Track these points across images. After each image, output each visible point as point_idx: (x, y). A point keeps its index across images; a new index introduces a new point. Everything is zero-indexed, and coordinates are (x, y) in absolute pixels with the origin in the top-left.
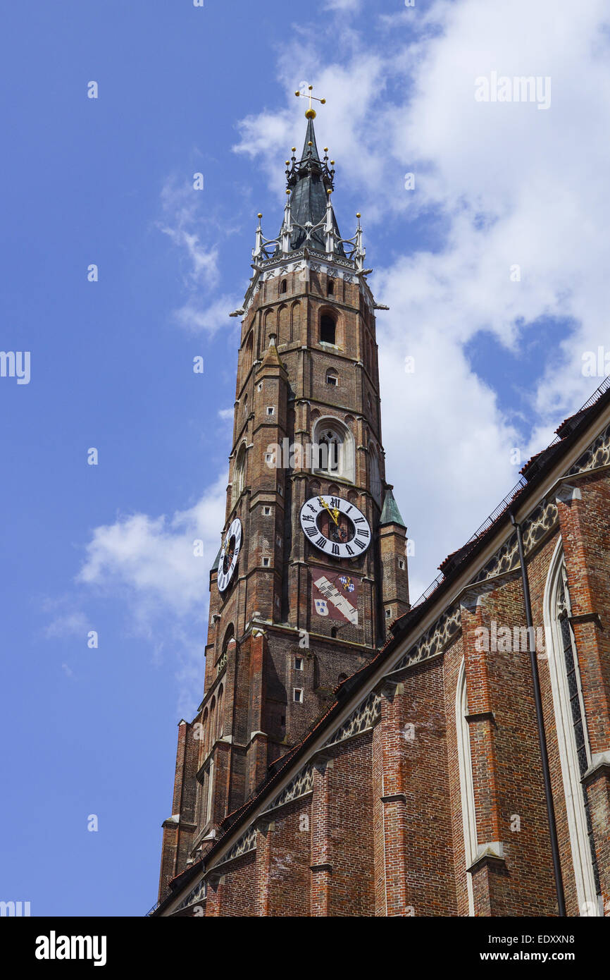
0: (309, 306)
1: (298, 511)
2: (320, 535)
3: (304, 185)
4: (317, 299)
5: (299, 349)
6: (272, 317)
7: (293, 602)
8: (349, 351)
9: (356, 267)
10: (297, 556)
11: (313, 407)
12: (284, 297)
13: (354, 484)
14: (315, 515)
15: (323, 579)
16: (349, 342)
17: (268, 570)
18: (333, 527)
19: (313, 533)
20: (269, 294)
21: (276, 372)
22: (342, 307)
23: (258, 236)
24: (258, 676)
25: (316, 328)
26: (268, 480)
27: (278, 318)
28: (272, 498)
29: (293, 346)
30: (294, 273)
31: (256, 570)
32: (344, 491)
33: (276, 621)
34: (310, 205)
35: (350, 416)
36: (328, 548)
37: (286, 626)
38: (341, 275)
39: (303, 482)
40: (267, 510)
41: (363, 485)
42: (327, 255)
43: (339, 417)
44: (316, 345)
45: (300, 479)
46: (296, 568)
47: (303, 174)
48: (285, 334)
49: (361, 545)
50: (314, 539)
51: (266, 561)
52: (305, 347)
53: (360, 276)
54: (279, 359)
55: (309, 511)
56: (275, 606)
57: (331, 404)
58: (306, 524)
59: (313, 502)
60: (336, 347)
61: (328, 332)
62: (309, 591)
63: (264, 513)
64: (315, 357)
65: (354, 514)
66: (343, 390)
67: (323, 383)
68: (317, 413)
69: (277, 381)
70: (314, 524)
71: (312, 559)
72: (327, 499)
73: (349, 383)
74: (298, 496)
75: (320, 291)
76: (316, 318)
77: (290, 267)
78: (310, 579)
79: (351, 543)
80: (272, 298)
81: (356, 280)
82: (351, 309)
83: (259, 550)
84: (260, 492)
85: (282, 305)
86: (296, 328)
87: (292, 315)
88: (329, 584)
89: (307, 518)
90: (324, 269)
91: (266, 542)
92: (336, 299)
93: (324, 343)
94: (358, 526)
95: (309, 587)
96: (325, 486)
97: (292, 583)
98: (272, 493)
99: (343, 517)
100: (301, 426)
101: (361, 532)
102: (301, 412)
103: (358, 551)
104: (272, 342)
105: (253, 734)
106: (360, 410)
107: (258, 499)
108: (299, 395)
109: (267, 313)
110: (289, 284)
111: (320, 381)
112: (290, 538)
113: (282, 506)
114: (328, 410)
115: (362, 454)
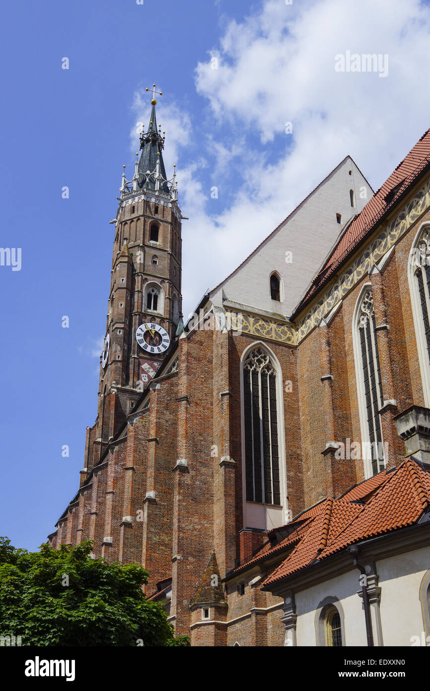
0: (145, 221)
1: (135, 332)
2: (145, 343)
3: (148, 147)
4: (149, 217)
5: (138, 246)
6: (127, 226)
7: (131, 376)
8: (164, 246)
9: (171, 198)
10: (134, 354)
11: (144, 277)
12: (133, 216)
13: (163, 316)
14: (143, 333)
15: (146, 364)
16: (164, 241)
17: (119, 361)
18: (151, 338)
19: (141, 341)
20: (126, 214)
21: (126, 259)
22: (162, 221)
23: (123, 178)
24: (113, 412)
25: (148, 233)
26: (121, 316)
27: (130, 227)
28: (122, 326)
29: (136, 244)
30: (138, 202)
31: (114, 361)
32: (158, 320)
33: (123, 385)
34: (150, 160)
35: (163, 280)
36: (149, 349)
37: (127, 387)
38: (162, 202)
39: (138, 316)
40: (120, 331)
41: (168, 316)
42: (155, 191)
43: (157, 281)
44: (147, 243)
45: (136, 315)
46: (133, 359)
47: (147, 140)
48: (133, 238)
49: (164, 346)
50: (142, 345)
51: (119, 357)
52: (141, 245)
53: (173, 202)
54: (128, 252)
55: (140, 332)
56: (122, 378)
57: (153, 274)
58: (138, 338)
59: (143, 326)
60: (158, 243)
61: (154, 236)
62: (139, 370)
63: (118, 334)
64: (147, 249)
65: (162, 332)
66: (160, 267)
67: (150, 264)
68: (146, 279)
69: (126, 264)
70: (142, 338)
71: (141, 355)
72: (149, 325)
73: (164, 263)
74: (135, 324)
75: (151, 212)
76: (148, 228)
77: (137, 199)
78: (139, 364)
79: (160, 346)
80: (127, 217)
81: (170, 205)
82: (167, 222)
83: (115, 352)
84: (116, 323)
85: (132, 220)
86: (138, 233)
87: (136, 226)
88: (149, 366)
89: (139, 335)
90: (153, 200)
91: (119, 348)
92: (159, 216)
93: (152, 242)
94: (164, 338)
95: (139, 368)
96: (149, 318)
97: (131, 366)
98: (122, 323)
99: (157, 333)
100: (138, 287)
101: (165, 341)
102: (138, 279)
103: (163, 350)
104: (125, 242)
105: (110, 438)
106: (168, 277)
107: (115, 326)
108: (138, 271)
109: (125, 225)
110: (136, 208)
111: (149, 263)
112: (131, 344)
113: (128, 329)
114: (152, 278)
115: (168, 300)
